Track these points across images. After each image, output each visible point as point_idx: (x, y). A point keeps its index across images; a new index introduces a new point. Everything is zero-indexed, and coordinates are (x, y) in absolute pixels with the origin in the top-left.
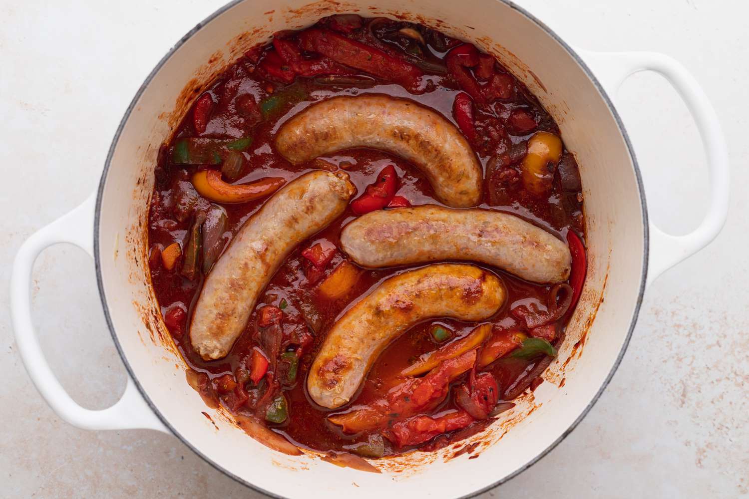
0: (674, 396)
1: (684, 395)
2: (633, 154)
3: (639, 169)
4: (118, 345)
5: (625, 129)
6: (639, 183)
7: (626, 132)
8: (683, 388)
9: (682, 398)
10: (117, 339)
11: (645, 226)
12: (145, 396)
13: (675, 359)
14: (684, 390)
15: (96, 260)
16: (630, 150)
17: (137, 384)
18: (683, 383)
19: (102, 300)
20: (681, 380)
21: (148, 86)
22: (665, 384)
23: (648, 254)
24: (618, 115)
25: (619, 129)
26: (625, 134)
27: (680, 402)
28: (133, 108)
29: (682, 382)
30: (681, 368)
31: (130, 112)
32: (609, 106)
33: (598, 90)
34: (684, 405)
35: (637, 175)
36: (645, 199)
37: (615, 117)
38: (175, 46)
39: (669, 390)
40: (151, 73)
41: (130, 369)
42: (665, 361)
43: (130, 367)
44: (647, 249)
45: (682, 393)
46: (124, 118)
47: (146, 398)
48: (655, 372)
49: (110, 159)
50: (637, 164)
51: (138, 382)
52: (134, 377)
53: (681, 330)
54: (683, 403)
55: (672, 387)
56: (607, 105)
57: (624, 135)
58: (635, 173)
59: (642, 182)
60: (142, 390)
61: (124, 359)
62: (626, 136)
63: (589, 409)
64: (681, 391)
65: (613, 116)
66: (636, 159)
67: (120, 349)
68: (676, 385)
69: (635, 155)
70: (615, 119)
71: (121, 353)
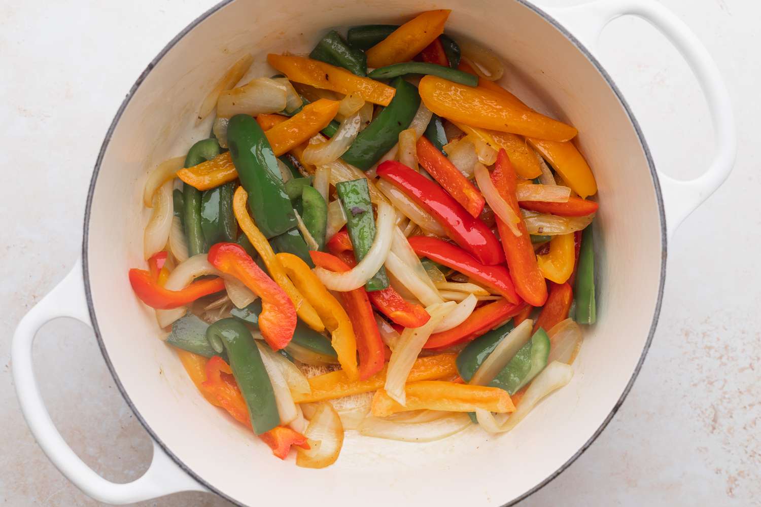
0: (704, 421)
1: (715, 420)
2: (626, 105)
3: (635, 120)
4: (136, 412)
5: (612, 81)
6: (638, 134)
7: (614, 83)
8: (714, 414)
9: (713, 423)
10: (133, 405)
11: (653, 177)
12: (174, 457)
13: (706, 383)
14: (715, 415)
15: (94, 328)
16: (622, 102)
17: (164, 448)
18: (714, 408)
19: (110, 369)
20: (712, 405)
21: (111, 139)
22: (695, 409)
23: (663, 206)
24: (602, 68)
25: (607, 82)
26: (614, 86)
27: (711, 428)
28: (100, 164)
29: (713, 406)
30: (711, 391)
31: (99, 169)
32: (592, 60)
33: (576, 46)
34: (715, 431)
35: (634, 126)
36: (648, 149)
37: (600, 71)
38: (130, 91)
39: (699, 415)
40: (112, 124)
41: (153, 434)
42: (695, 385)
43: (153, 432)
44: (661, 200)
45: (712, 419)
46: (93, 176)
47: (176, 460)
48: (685, 396)
49: (88, 222)
50: (632, 114)
51: (165, 445)
52: (159, 441)
53: (712, 352)
54: (714, 428)
55: (702, 412)
56: (589, 60)
57: (613, 88)
58: (632, 124)
59: (641, 132)
60: (169, 453)
61: (145, 424)
62: (615, 88)
63: (634, 377)
64: (712, 416)
65: (598, 70)
66: (630, 110)
67: (139, 416)
68: (706, 410)
69: (628, 106)
70: (600, 73)
71: (141, 419)
